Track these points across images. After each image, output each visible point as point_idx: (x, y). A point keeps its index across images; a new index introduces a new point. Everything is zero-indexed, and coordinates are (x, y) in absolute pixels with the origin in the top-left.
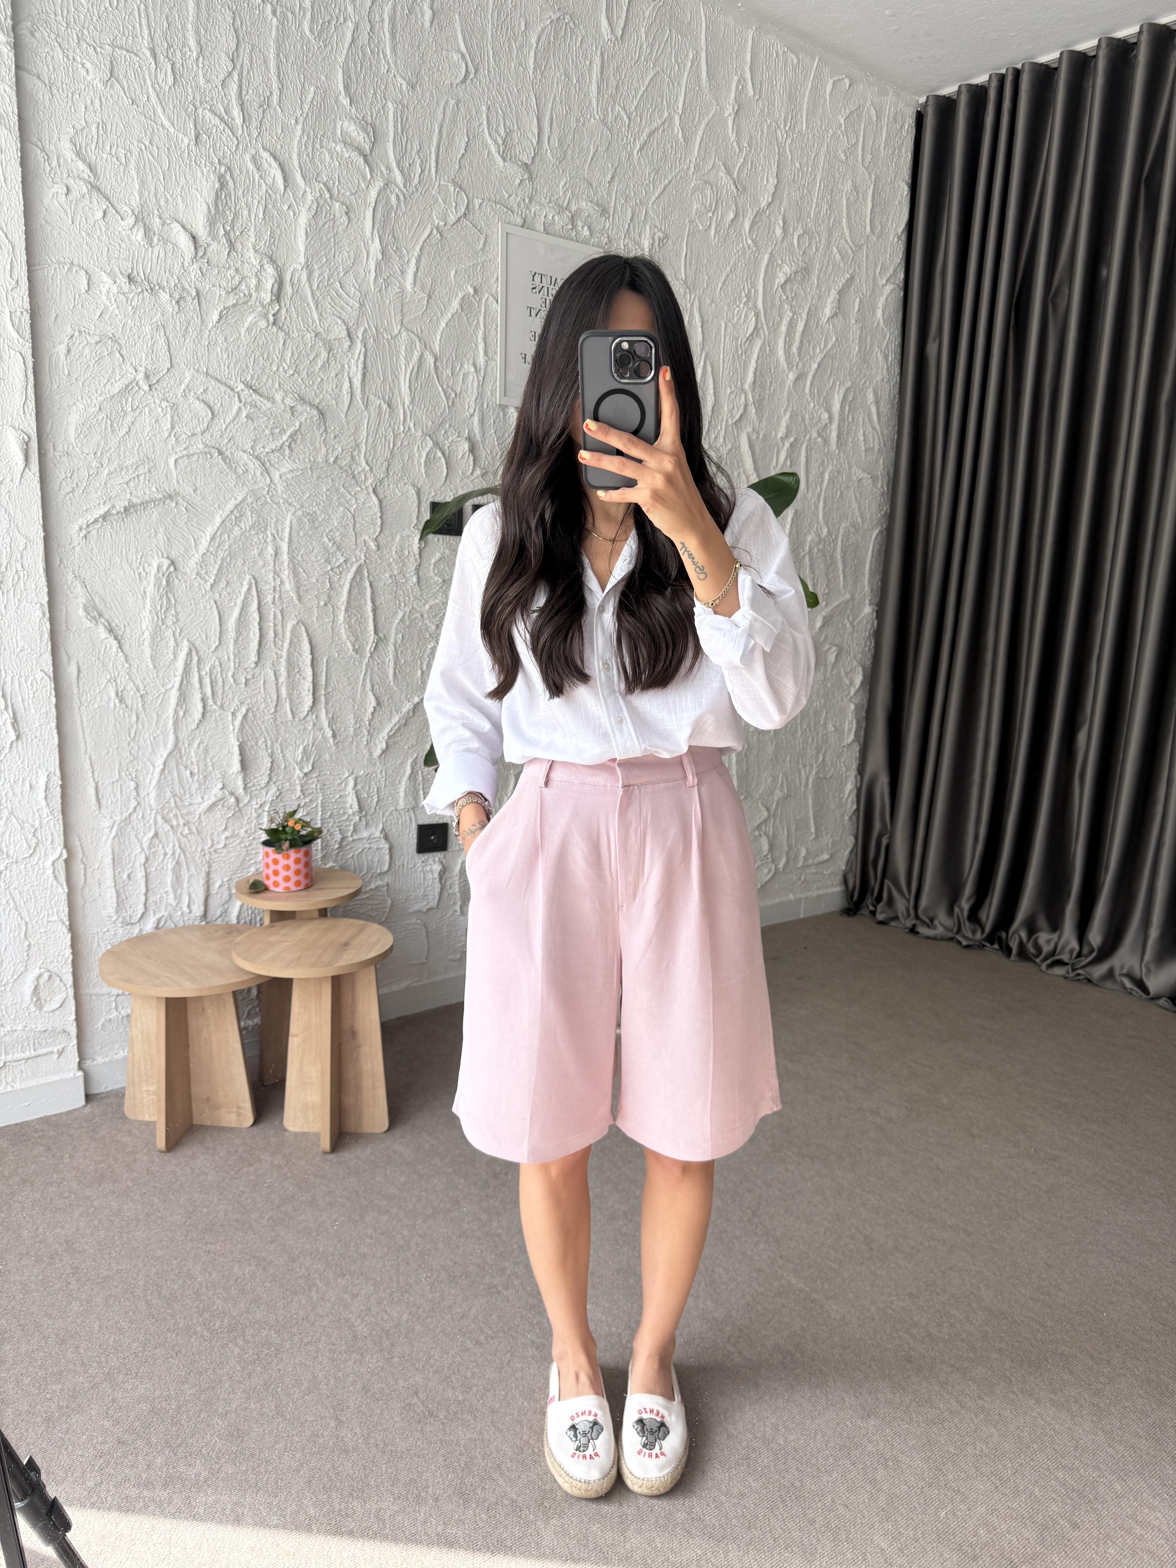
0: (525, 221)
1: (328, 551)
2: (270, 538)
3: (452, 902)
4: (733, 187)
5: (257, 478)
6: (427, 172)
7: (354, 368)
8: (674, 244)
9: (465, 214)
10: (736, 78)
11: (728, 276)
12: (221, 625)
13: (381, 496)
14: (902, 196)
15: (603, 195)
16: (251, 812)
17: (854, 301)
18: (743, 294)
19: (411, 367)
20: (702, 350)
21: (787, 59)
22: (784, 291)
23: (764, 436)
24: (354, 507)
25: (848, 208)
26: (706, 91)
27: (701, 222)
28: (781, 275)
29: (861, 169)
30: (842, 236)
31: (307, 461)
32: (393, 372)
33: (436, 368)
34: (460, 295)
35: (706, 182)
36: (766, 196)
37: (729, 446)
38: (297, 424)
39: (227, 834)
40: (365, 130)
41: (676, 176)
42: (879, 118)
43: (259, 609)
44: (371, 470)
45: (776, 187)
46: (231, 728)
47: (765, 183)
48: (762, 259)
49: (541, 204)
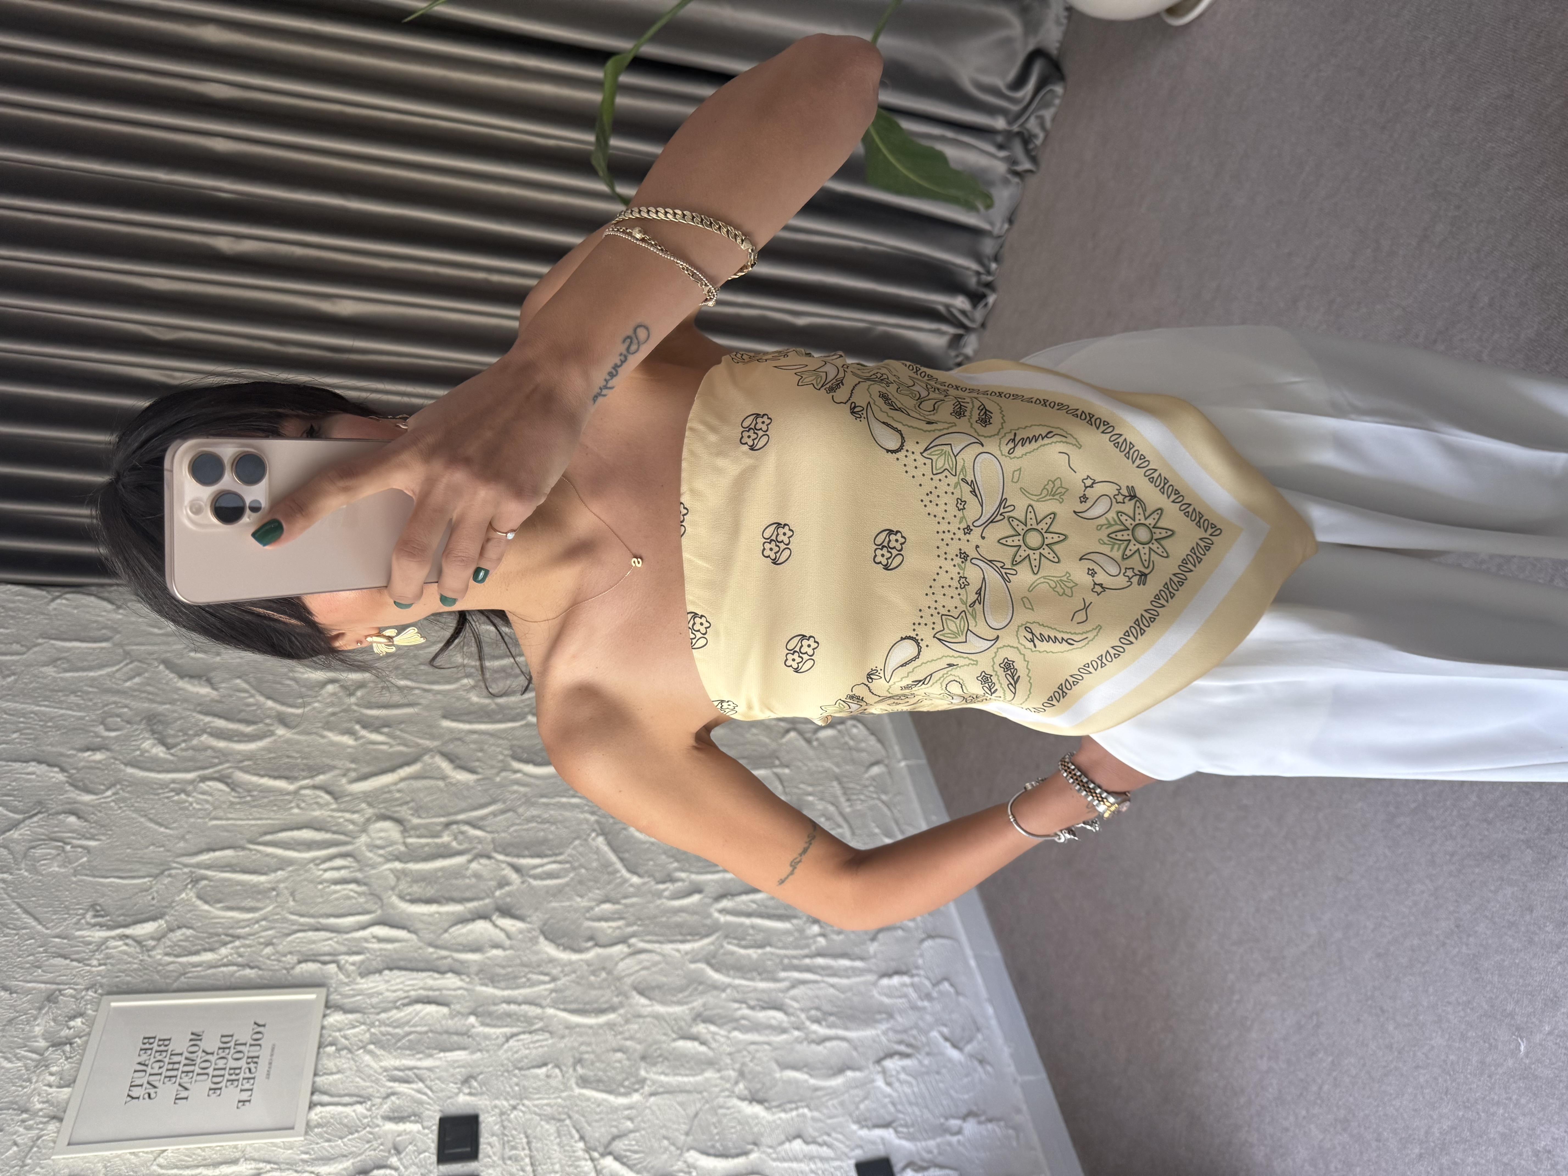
0: (54, 1118)
3: (948, 1148)
4: (35, 819)
8: (104, 895)
11: (151, 820)
14: (68, 606)
15: (28, 1001)
17: (193, 658)
18: (176, 798)
20: (243, 848)
22: (175, 746)
23: (353, 761)
25: (77, 671)
27: (77, 860)
28: (154, 751)
29: (29, 656)
30: (111, 676)
35: (25, 856)
36: (52, 774)
37: (364, 805)
41: (12, 898)
45: (40, 762)
47: (34, 777)
48: (131, 775)
49: (30, 1096)
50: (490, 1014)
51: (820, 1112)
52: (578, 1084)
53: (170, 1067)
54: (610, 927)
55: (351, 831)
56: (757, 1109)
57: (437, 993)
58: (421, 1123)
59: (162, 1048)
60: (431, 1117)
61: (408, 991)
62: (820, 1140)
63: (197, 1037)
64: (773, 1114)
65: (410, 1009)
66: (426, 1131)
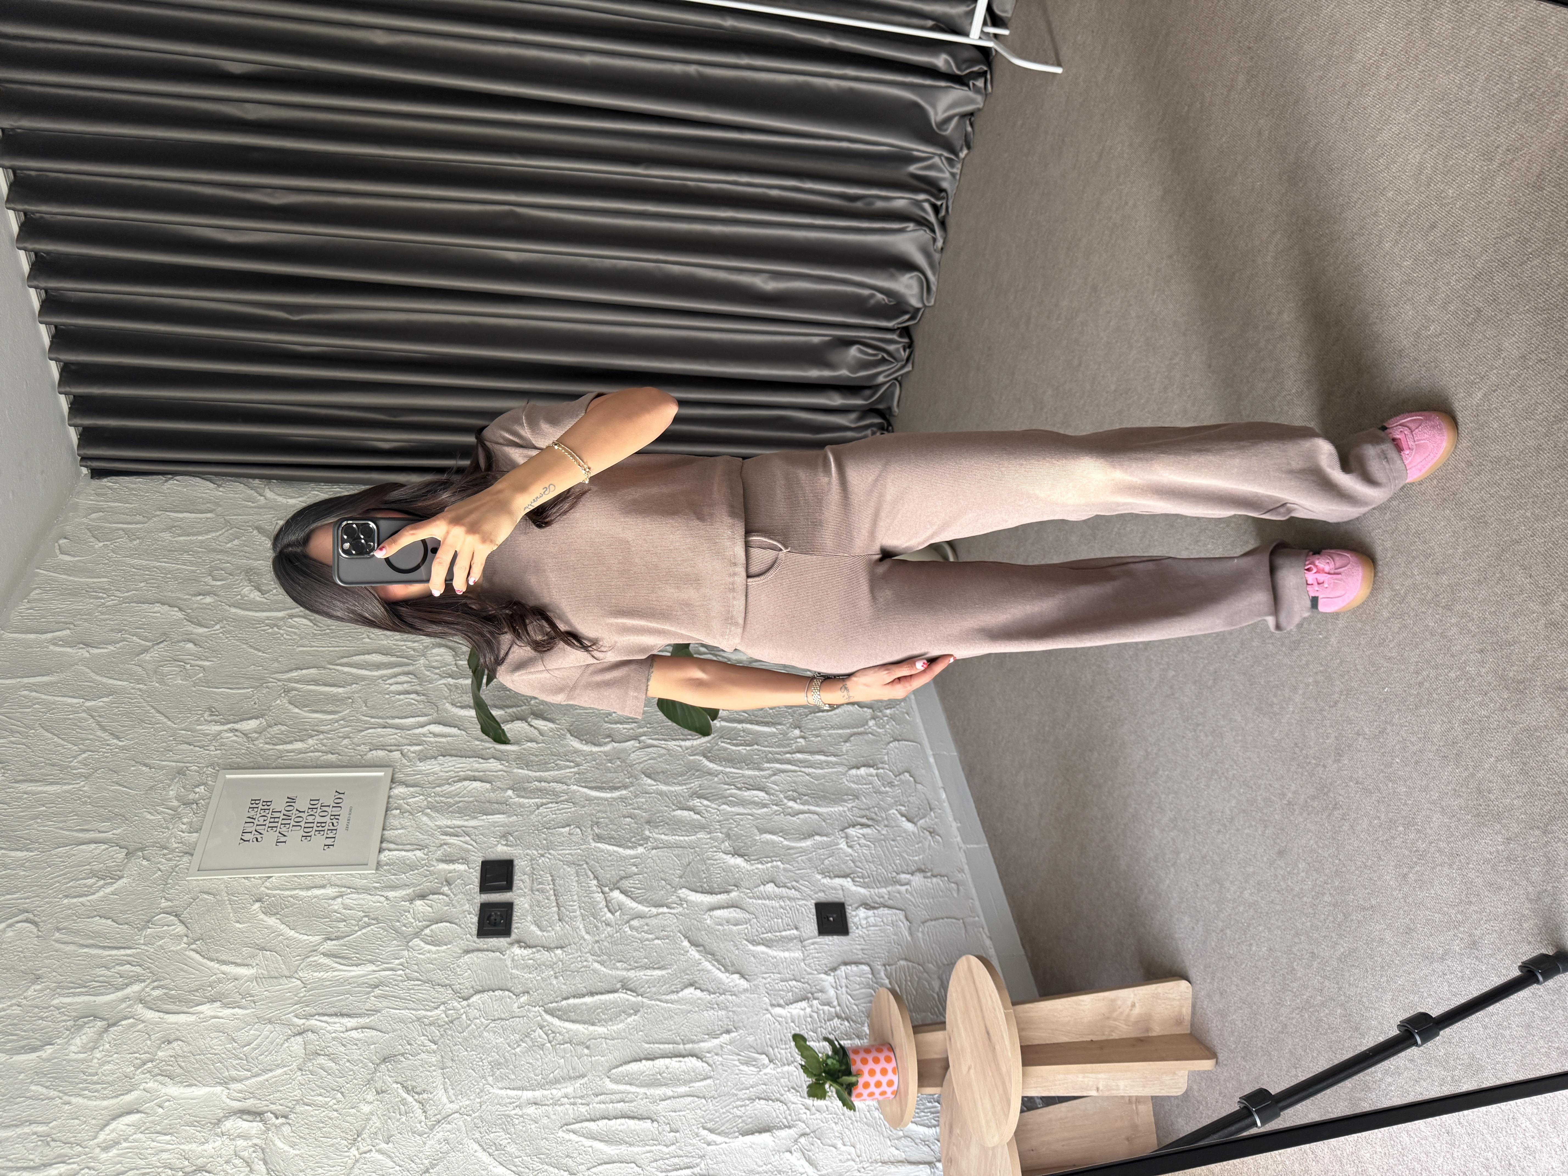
0: (187, 853)
1: (530, 1047)
2: (518, 1111)
3: (897, 895)
4: (162, 645)
5: (453, 1129)
6: (129, 958)
7: (337, 1027)
8: (217, 700)
9: (176, 916)
10: (51, 647)
11: (251, 646)
12: (614, 1162)
13: (471, 991)
14: (179, 486)
15: (164, 774)
16: (814, 1118)
18: (270, 631)
19: (336, 965)
20: (324, 668)
21: (36, 599)
22: (269, 592)
24: (483, 1020)
25: (188, 536)
26: (62, 676)
27: (196, 675)
28: (252, 596)
29: (150, 524)
30: (215, 539)
31: (434, 1073)
32: (342, 984)
33: (337, 938)
34: (262, 916)
35: (155, 672)
36: (172, 613)
38: (395, 1086)
39: (839, 1144)
40: (81, 1027)
41: (148, 702)
42: (100, 510)
43: (594, 1121)
44: (443, 1003)
45: (163, 604)
46: (724, 1146)
47: (159, 615)
48: (235, 614)
49: (170, 837)
50: (525, 789)
51: (792, 865)
52: (593, 839)
53: (272, 820)
54: (624, 729)
55: (412, 656)
56: (739, 861)
57: (481, 774)
58: (467, 864)
59: (266, 807)
60: (475, 861)
61: (458, 772)
62: (789, 885)
63: (291, 800)
64: (752, 865)
65: (460, 784)
66: (471, 870)
